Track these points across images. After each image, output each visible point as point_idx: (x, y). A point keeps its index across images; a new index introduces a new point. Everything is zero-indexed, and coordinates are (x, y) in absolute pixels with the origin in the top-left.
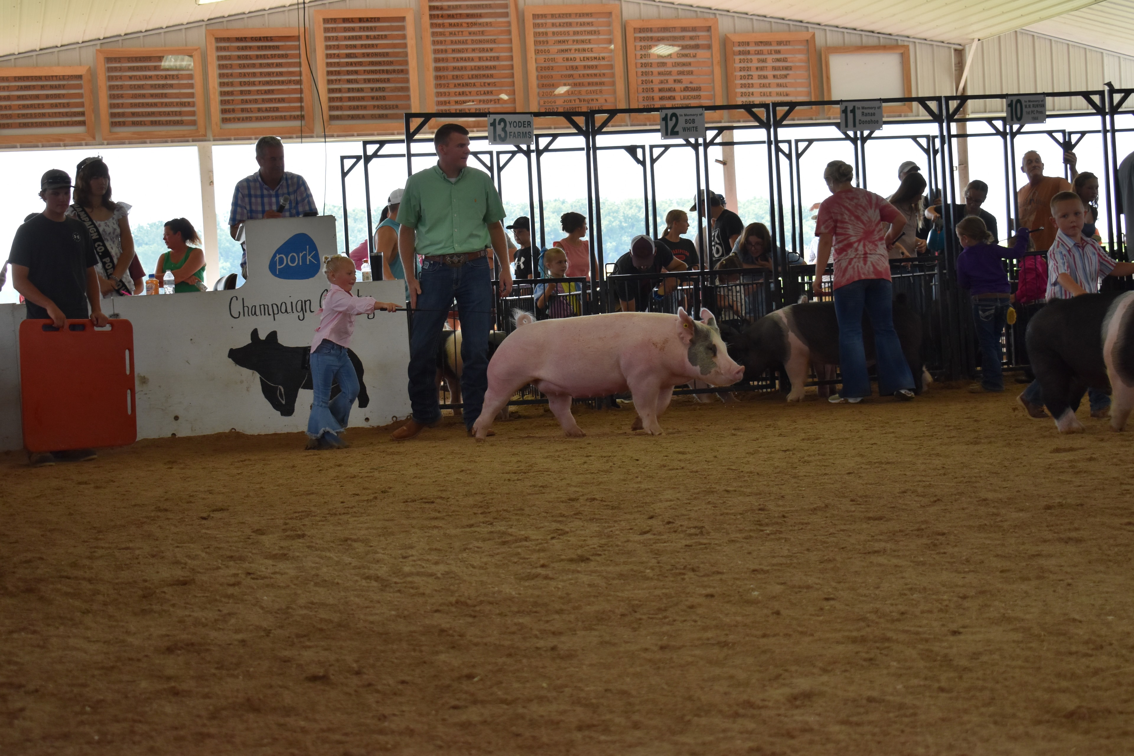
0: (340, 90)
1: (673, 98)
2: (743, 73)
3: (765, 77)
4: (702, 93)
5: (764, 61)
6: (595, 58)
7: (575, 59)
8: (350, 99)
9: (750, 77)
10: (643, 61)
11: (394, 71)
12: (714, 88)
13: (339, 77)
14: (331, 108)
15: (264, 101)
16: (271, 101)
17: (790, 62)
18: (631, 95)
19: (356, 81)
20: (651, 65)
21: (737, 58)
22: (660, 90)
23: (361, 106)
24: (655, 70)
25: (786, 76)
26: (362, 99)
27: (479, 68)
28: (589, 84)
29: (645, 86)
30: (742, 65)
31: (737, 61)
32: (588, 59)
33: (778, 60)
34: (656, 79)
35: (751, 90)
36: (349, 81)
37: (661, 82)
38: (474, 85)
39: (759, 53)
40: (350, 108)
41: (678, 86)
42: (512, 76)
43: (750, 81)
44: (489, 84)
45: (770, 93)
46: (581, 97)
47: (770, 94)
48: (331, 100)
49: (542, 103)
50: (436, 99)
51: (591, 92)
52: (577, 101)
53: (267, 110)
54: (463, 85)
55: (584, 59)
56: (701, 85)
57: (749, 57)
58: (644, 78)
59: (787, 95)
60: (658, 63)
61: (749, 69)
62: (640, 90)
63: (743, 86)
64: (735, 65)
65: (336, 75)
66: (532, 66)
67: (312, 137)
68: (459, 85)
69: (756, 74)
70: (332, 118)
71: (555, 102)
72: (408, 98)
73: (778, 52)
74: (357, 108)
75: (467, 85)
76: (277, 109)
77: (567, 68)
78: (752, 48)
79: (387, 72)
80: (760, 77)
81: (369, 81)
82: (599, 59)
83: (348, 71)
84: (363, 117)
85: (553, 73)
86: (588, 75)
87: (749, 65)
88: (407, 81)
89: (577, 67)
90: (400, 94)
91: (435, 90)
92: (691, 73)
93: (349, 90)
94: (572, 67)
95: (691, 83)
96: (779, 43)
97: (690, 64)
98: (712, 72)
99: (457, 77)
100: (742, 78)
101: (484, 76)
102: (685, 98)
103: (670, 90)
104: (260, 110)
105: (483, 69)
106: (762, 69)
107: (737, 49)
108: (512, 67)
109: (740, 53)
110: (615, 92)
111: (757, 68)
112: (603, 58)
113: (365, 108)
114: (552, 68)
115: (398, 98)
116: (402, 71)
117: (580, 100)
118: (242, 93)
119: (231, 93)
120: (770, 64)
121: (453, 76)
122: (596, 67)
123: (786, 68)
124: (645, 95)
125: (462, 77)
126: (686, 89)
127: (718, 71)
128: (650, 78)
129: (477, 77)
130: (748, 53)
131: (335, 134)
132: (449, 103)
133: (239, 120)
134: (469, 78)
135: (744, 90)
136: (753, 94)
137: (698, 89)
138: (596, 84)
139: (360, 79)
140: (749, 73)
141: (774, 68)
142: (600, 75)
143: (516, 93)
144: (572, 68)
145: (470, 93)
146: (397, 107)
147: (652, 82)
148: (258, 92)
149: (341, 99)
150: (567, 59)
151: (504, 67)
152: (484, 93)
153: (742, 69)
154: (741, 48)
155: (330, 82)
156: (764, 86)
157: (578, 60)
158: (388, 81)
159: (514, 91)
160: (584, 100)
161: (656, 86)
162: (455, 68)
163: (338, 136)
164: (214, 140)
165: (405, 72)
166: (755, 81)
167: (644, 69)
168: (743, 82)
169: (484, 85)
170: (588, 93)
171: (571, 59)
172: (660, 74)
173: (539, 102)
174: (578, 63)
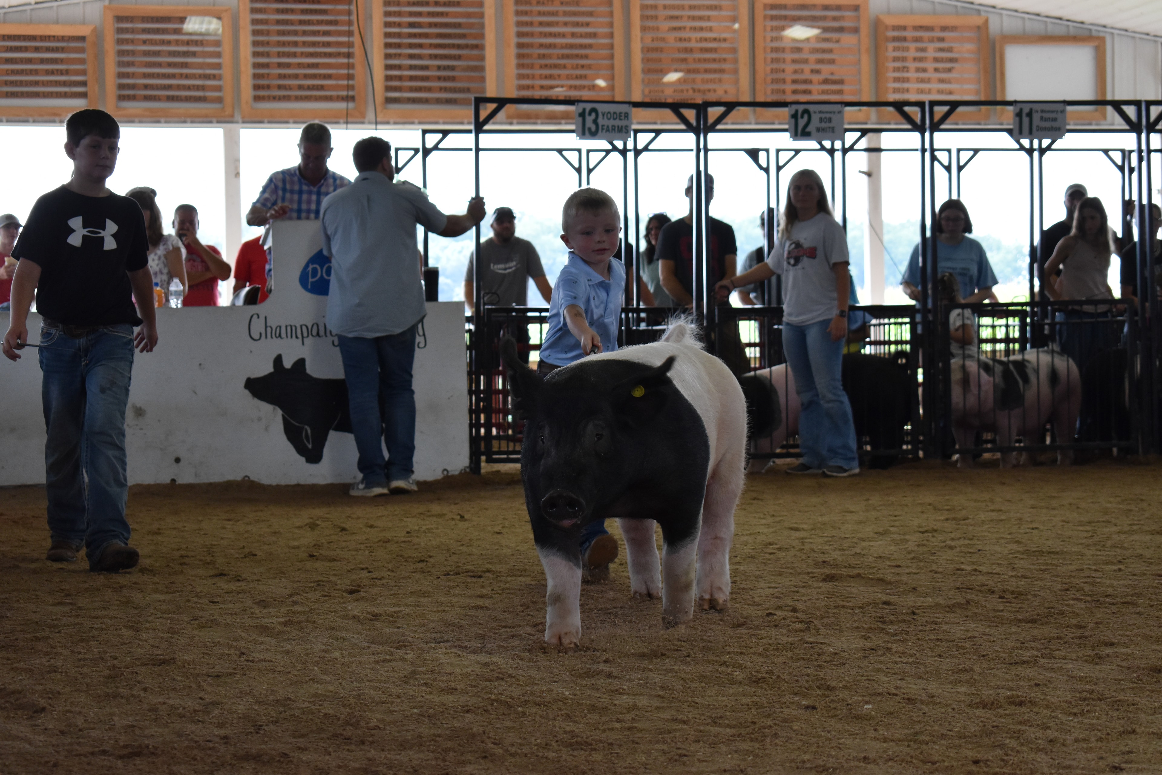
0: (399, 67)
1: (809, 91)
2: (896, 64)
3: (924, 70)
4: (845, 87)
5: (924, 50)
6: (715, 39)
7: (689, 40)
8: (412, 78)
9: (905, 69)
10: (774, 44)
11: (467, 46)
12: (860, 81)
13: (399, 51)
14: (388, 89)
15: (306, 77)
16: (314, 76)
17: (956, 53)
18: (758, 87)
19: (419, 57)
20: (783, 50)
21: (891, 45)
22: (794, 82)
23: (425, 87)
24: (789, 56)
25: (949, 70)
26: (426, 79)
27: (571, 46)
28: (706, 71)
29: (775, 76)
30: (897, 54)
31: (890, 49)
32: (706, 40)
33: (941, 50)
34: (790, 68)
36: (411, 57)
37: (795, 72)
38: (565, 67)
39: (917, 40)
40: (412, 89)
41: (815, 78)
42: (612, 57)
43: (906, 75)
44: (583, 67)
45: (930, 89)
46: (696, 87)
47: (930, 91)
48: (388, 78)
49: (647, 91)
50: (517, 82)
51: (707, 81)
52: (691, 92)
53: (310, 88)
54: (551, 67)
55: (701, 40)
56: (844, 78)
57: (905, 44)
58: (775, 66)
59: (951, 93)
60: (792, 48)
61: (904, 59)
62: (769, 80)
63: (897, 80)
64: (887, 54)
65: (395, 48)
66: (637, 47)
67: (363, 123)
68: (546, 66)
69: (912, 65)
70: (389, 101)
71: (663, 91)
72: (483, 79)
73: (941, 40)
74: (419, 89)
75: (556, 66)
76: (322, 88)
77: (679, 50)
78: (909, 34)
79: (459, 47)
80: (918, 70)
81: (436, 57)
82: (720, 40)
83: (410, 44)
84: (426, 101)
85: (663, 56)
86: (705, 60)
87: (905, 54)
88: (482, 58)
89: (691, 50)
90: (473, 74)
91: (517, 72)
92: (832, 62)
93: (411, 67)
94: (686, 48)
95: (832, 74)
96: (944, 29)
97: (830, 51)
98: (859, 62)
99: (544, 56)
100: (896, 70)
101: (577, 56)
102: (824, 92)
103: (806, 82)
104: (300, 87)
105: (576, 48)
106: (921, 60)
107: (891, 34)
108: (611, 46)
109: (895, 39)
110: (737, 82)
111: (915, 59)
112: (725, 40)
113: (429, 90)
114: (661, 50)
115: (470, 79)
116: (476, 47)
117: (694, 91)
118: (280, 65)
119: (266, 66)
120: (931, 54)
121: (539, 55)
122: (715, 50)
123: (952, 60)
124: (775, 87)
125: (550, 56)
126: (826, 81)
127: (865, 61)
128: (781, 66)
129: (568, 57)
130: (904, 39)
131: (392, 121)
132: (533, 87)
133: (275, 98)
134: (558, 58)
135: (897, 85)
136: (908, 90)
137: (841, 82)
138: (715, 71)
139: (425, 55)
140: (905, 64)
141: (936, 60)
142: (720, 60)
143: (616, 78)
144: (687, 50)
145: (559, 76)
146: (468, 90)
147: (783, 71)
148: (300, 66)
149: (400, 78)
150: (680, 39)
151: (602, 46)
152: (577, 77)
153: (895, 59)
154: (896, 34)
155: (387, 56)
156: (922, 81)
157: (694, 41)
158: (459, 57)
159: (613, 76)
160: (699, 91)
161: (789, 77)
162: (541, 46)
163: (395, 123)
164: (244, 122)
165: (480, 47)
166: (912, 75)
167: (774, 55)
168: (897, 75)
169: (577, 67)
170: (705, 81)
171: (685, 40)
172: (794, 61)
173: (643, 92)
174: (693, 44)
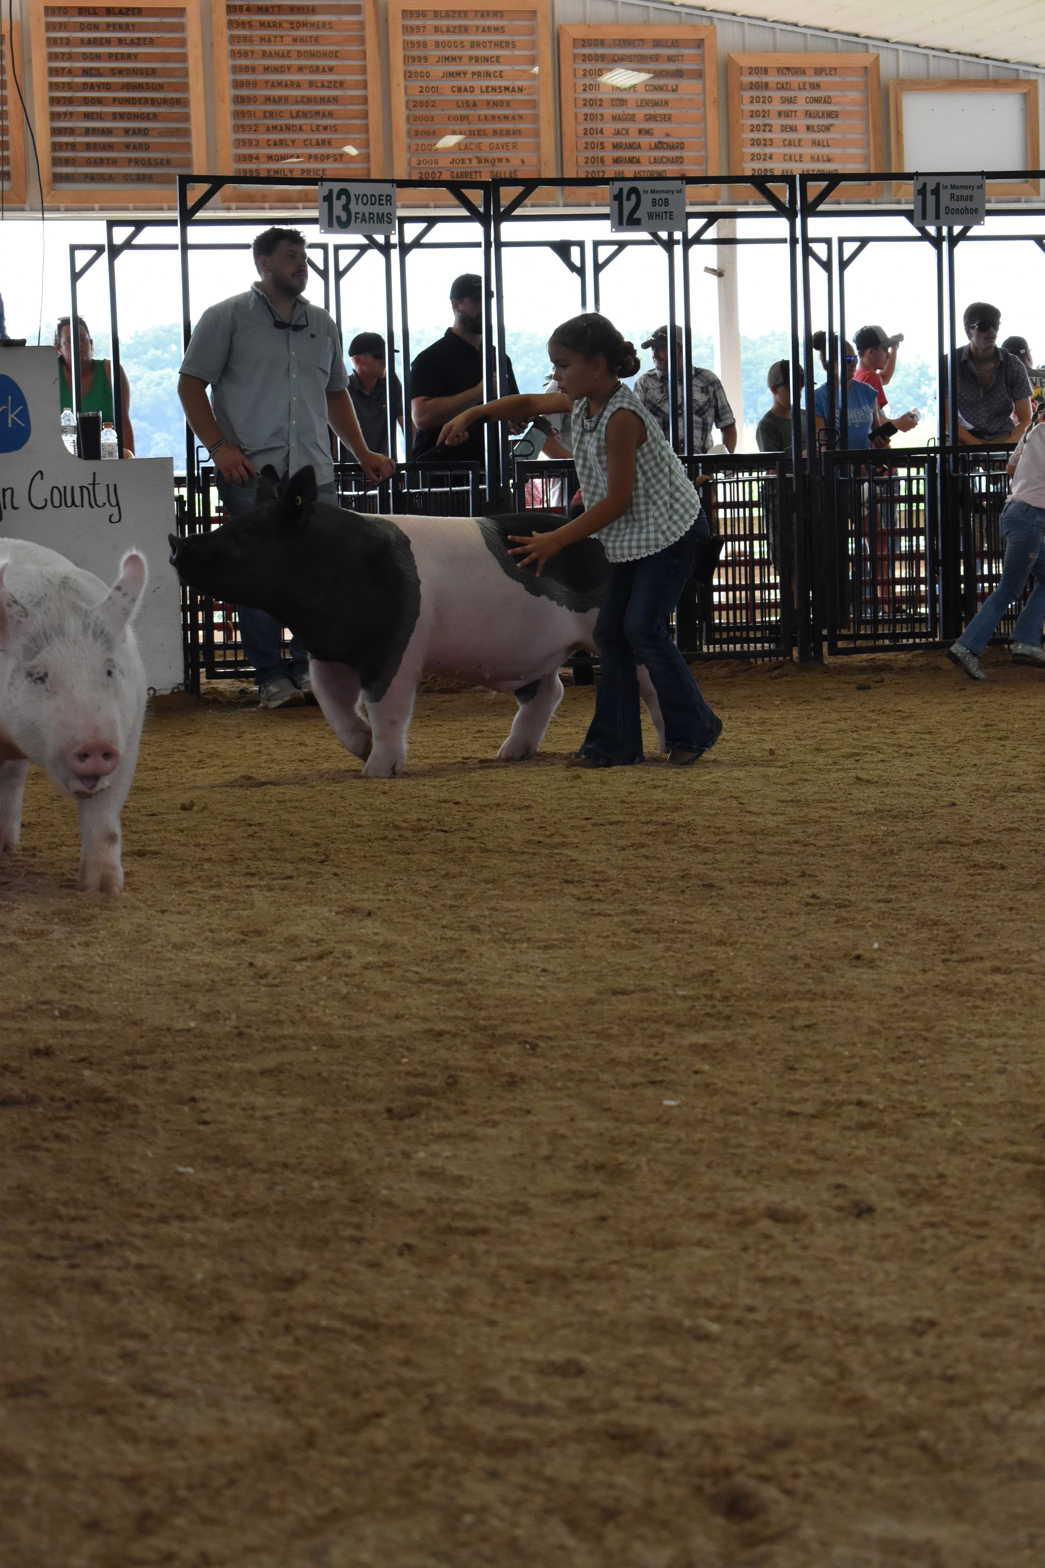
0: (71, 131)
1: (638, 161)
2: (755, 121)
3: (793, 129)
4: (684, 154)
5: (791, 101)
6: (507, 89)
7: (472, 89)
8: (89, 147)
9: (768, 128)
10: (588, 95)
11: (165, 101)
12: (705, 146)
13: (70, 109)
14: (56, 162)
17: (836, 104)
18: (567, 155)
19: (100, 116)
20: (600, 103)
21: (747, 95)
22: (616, 146)
23: (108, 159)
24: (608, 111)
25: (827, 128)
26: (109, 147)
27: (309, 100)
28: (495, 132)
29: (589, 139)
30: (755, 107)
31: (746, 100)
32: (494, 89)
33: (816, 100)
34: (610, 127)
35: (768, 150)
36: (88, 116)
37: (618, 133)
38: (300, 129)
39: (783, 87)
40: (89, 162)
41: (645, 140)
42: (365, 115)
43: (768, 136)
44: (325, 128)
45: (801, 156)
46: (479, 155)
47: (801, 160)
48: (56, 147)
49: (414, 162)
50: (235, 151)
51: (498, 147)
52: (475, 162)
54: (281, 129)
55: (488, 90)
56: (684, 140)
57: (767, 94)
58: (589, 126)
59: (829, 160)
60: (613, 100)
61: (765, 114)
62: (581, 145)
63: (755, 143)
64: (743, 107)
65: (65, 104)
66: (399, 100)
67: (22, 210)
68: (275, 128)
69: (776, 122)
70: (58, 178)
71: (436, 162)
72: (188, 147)
73: (816, 86)
74: (100, 162)
75: (288, 128)
77: (459, 105)
78: (772, 79)
79: (153, 102)
80: (784, 129)
81: (122, 116)
82: (514, 90)
83: (85, 98)
84: (109, 179)
85: (434, 112)
86: (493, 117)
87: (767, 107)
88: (186, 118)
89: (475, 104)
90: (174, 140)
91: (235, 136)
92: (667, 118)
93: (88, 132)
94: (467, 102)
95: (668, 135)
96: (819, 71)
97: (666, 103)
98: (704, 118)
99: (272, 115)
100: (754, 129)
101: (317, 114)
102: (656, 161)
103: (631, 146)
105: (316, 103)
106: (788, 114)
107: (747, 79)
108: (365, 100)
109: (752, 86)
110: (538, 147)
111: (780, 114)
112: (520, 89)
113: (113, 162)
114: (433, 104)
115: (170, 147)
116: (178, 102)
117: (479, 160)
120: (801, 106)
121: (265, 112)
122: (508, 104)
123: (830, 115)
124: (590, 154)
125: (280, 115)
126: (659, 146)
127: (713, 117)
128: (599, 125)
129: (305, 115)
130: (766, 86)
131: (62, 206)
132: (257, 158)
134: (292, 117)
135: (756, 150)
136: (771, 158)
137: (680, 146)
138: (508, 133)
139: (107, 114)
140: (767, 121)
141: (809, 114)
142: (514, 118)
143: (371, 144)
144: (467, 104)
145: (293, 141)
146: (168, 163)
147: (601, 132)
149: (73, 147)
150: (459, 90)
151: (353, 100)
152: (318, 144)
153: (754, 114)
154: (754, 79)
155: (54, 116)
156: (791, 143)
157: (477, 91)
158: (154, 117)
159: (368, 140)
160: (486, 160)
161: (609, 140)
162: (268, 99)
163: (67, 210)
165: (183, 102)
166: (776, 135)
167: (588, 110)
168: (756, 135)
169: (317, 129)
170: (493, 147)
171: (466, 90)
172: (615, 118)
173: (409, 162)
174: (476, 96)
